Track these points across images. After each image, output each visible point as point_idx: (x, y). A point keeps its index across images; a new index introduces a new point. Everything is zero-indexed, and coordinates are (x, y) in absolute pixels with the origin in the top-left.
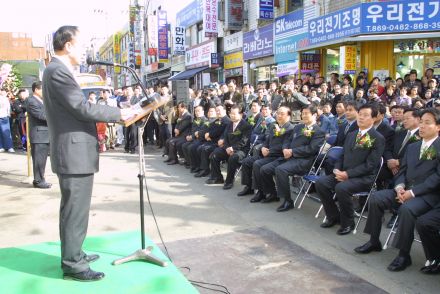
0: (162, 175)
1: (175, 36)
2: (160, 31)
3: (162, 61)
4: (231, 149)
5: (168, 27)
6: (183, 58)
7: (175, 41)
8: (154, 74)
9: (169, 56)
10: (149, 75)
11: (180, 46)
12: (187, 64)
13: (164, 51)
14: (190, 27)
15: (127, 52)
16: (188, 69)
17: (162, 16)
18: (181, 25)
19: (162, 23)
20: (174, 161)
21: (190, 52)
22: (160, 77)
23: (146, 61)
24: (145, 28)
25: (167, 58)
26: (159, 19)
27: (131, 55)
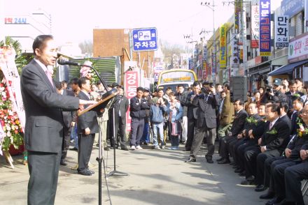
0: (203, 172)
1: (277, 26)
2: (261, 21)
3: (265, 54)
4: (265, 147)
5: (271, 17)
6: (287, 51)
7: (276, 32)
8: (256, 68)
9: (272, 48)
10: (251, 69)
11: (282, 37)
12: (290, 57)
13: (266, 42)
14: (295, 16)
15: (232, 45)
16: (290, 63)
17: (266, 6)
18: (286, 14)
19: (265, 13)
20: (225, 160)
21: (293, 43)
22: (261, 72)
23: (249, 54)
24: (249, 20)
25: (269, 50)
26: (261, 9)
27: (235, 48)
